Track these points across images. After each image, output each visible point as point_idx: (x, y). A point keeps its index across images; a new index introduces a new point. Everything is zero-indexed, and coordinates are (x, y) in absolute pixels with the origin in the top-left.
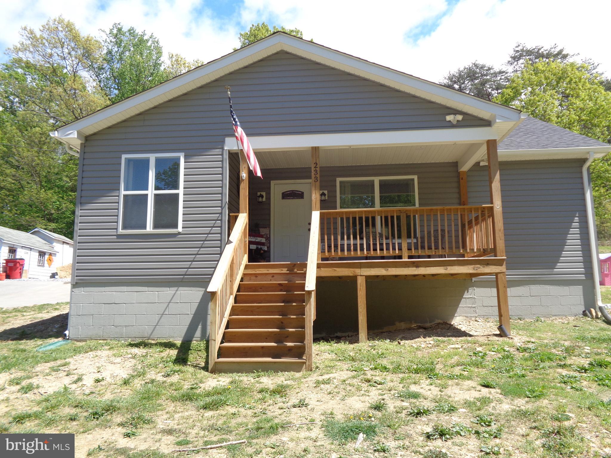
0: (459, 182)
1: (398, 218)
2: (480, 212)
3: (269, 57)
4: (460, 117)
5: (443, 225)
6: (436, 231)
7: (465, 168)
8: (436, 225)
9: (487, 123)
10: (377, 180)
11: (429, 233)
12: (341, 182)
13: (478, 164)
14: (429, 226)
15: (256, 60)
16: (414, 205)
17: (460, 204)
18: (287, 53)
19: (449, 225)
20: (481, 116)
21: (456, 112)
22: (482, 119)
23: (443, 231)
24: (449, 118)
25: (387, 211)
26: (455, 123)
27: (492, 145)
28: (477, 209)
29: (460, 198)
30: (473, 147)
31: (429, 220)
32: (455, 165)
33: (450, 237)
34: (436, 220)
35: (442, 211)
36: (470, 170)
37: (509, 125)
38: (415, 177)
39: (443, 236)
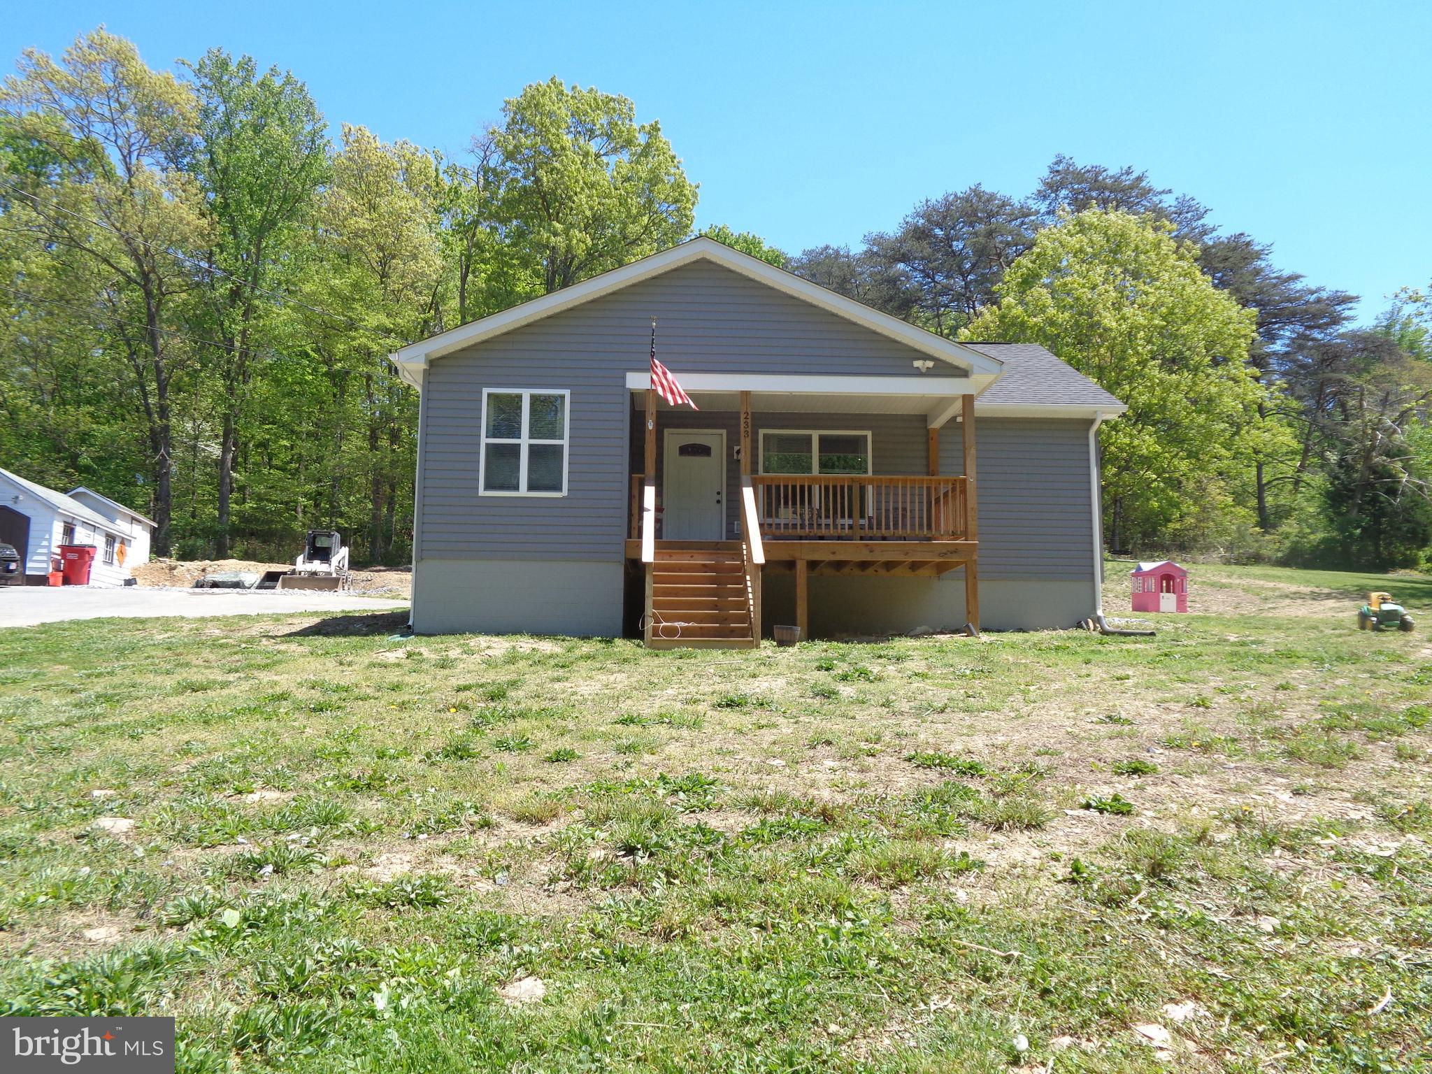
0: (927, 442)
1: (850, 488)
2: (950, 486)
3: (685, 265)
4: (930, 364)
5: (904, 502)
6: (896, 509)
7: (936, 424)
8: (896, 502)
9: (963, 373)
10: (815, 435)
11: (887, 511)
12: (765, 435)
13: (954, 418)
14: (888, 502)
15: (668, 269)
16: (866, 472)
17: (928, 474)
18: (710, 262)
19: (912, 502)
20: (956, 363)
21: (926, 357)
22: (957, 368)
23: (904, 509)
24: (917, 364)
25: (829, 479)
26: (924, 370)
27: (968, 400)
28: (946, 482)
29: (928, 466)
30: (943, 402)
31: (887, 494)
32: (923, 419)
33: (913, 518)
34: (896, 495)
35: (905, 481)
36: (943, 428)
37: (989, 378)
38: (869, 434)
39: (904, 516)
